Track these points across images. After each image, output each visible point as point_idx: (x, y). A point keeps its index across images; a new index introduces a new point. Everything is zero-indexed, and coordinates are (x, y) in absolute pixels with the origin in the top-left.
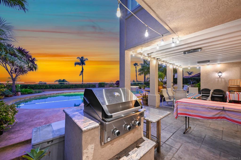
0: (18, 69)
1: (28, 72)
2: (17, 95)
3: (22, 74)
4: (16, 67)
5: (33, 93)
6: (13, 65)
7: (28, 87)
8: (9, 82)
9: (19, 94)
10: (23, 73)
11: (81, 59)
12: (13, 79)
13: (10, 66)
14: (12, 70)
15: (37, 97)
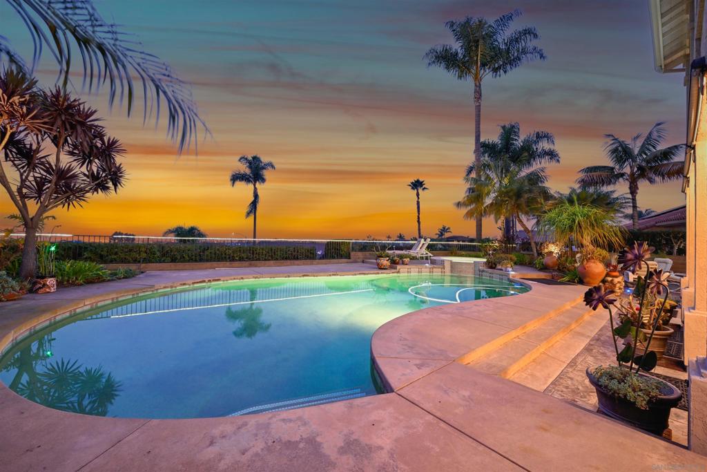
0: (50, 182)
1: (88, 195)
2: (40, 288)
3: (67, 204)
4: (42, 172)
5: (104, 281)
6: (31, 166)
7: (86, 255)
8: (11, 231)
9: (49, 288)
10: (68, 197)
11: (250, 163)
12: (29, 221)
13: (19, 170)
14: (28, 183)
15: (124, 298)
